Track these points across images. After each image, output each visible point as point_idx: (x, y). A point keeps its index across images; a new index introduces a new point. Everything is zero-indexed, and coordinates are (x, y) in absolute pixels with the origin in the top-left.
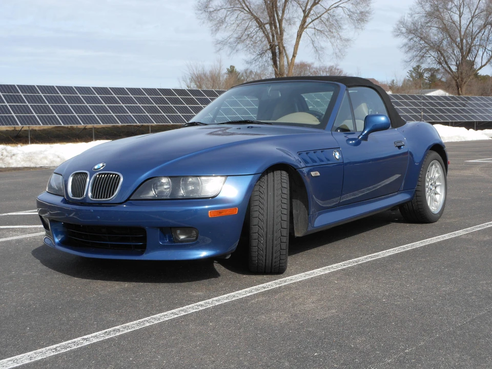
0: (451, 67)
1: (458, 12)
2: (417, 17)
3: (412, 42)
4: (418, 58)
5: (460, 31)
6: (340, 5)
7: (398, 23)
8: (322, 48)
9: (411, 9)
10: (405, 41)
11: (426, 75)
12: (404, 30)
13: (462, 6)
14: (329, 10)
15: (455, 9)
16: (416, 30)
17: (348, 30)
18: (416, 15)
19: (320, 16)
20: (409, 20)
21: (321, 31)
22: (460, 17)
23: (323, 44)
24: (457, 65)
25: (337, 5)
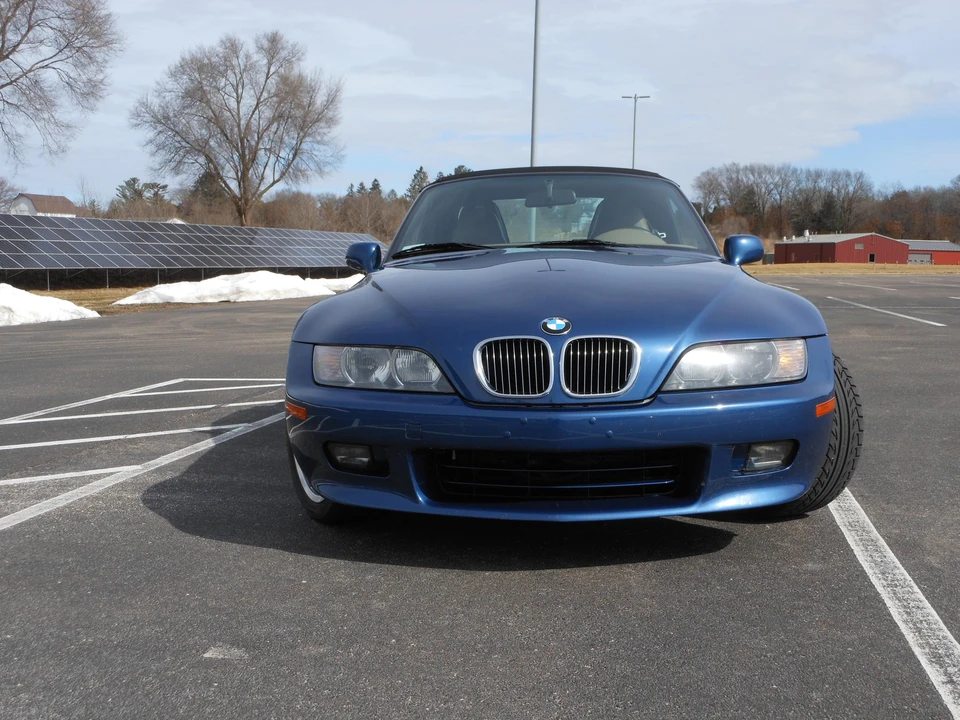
0: (228, 182)
1: (235, 95)
2: (169, 96)
3: (162, 138)
4: (173, 164)
5: (239, 126)
6: (53, 65)
7: (137, 105)
8: (19, 136)
9: (158, 83)
10: (151, 134)
11: (148, 194)
12: (148, 117)
13: (240, 86)
14: (30, 71)
15: (229, 89)
16: (167, 118)
17: (67, 109)
18: (167, 94)
19: (15, 81)
20: (155, 103)
21: (17, 107)
22: (238, 102)
23: (21, 129)
24: (237, 179)
25: (46, 63)
